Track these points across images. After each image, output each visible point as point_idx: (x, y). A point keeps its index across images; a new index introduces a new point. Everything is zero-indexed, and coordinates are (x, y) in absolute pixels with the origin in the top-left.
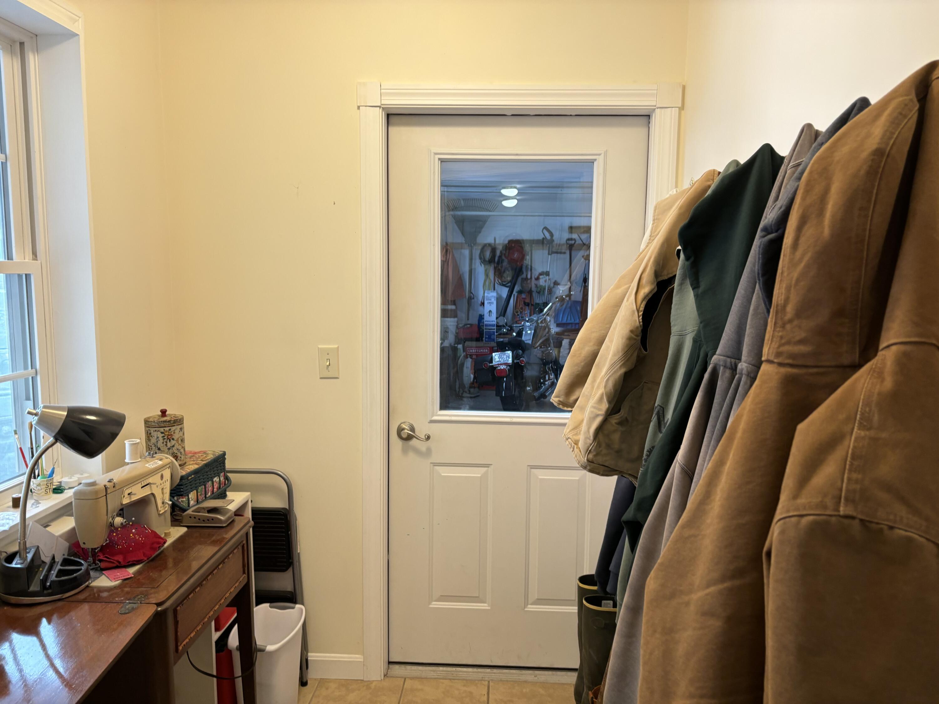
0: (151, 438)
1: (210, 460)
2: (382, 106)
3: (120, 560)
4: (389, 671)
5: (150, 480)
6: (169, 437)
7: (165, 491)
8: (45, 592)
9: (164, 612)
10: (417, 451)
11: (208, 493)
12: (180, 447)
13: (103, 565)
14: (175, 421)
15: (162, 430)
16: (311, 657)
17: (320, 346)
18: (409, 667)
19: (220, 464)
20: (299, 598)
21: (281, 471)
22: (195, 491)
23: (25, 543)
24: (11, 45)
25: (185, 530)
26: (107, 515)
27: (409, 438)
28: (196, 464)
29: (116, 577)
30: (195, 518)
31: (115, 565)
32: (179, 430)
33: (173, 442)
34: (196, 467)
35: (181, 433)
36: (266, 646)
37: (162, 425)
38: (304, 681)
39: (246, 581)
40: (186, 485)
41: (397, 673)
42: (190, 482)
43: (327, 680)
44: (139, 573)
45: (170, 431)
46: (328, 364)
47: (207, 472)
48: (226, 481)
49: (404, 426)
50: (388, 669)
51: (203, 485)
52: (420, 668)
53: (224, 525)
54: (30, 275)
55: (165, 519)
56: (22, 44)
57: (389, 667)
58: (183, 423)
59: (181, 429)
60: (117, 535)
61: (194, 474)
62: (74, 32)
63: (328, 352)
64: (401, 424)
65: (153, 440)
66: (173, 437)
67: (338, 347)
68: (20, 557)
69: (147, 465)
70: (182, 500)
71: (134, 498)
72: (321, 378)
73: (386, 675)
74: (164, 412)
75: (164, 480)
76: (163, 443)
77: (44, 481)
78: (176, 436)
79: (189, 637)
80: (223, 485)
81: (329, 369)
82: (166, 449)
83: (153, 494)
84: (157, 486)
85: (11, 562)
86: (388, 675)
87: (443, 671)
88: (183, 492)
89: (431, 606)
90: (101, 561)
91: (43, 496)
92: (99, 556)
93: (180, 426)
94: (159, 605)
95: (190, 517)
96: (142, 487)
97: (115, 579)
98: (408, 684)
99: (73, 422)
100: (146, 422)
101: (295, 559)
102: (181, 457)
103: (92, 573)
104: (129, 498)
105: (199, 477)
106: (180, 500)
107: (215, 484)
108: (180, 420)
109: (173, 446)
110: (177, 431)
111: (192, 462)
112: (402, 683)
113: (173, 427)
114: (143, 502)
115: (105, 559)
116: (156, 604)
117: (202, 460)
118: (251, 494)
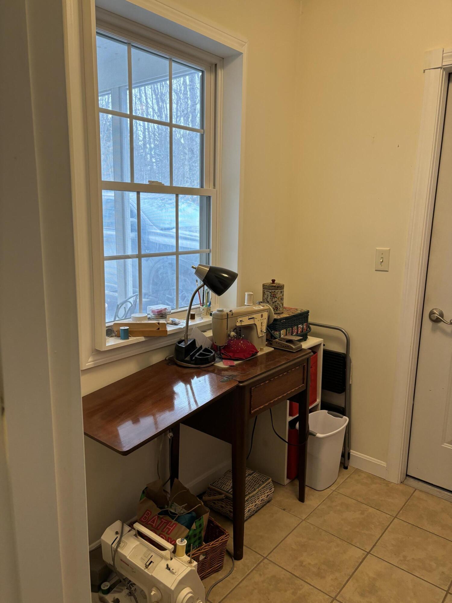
0: (264, 295)
1: (297, 314)
2: (443, 67)
3: (231, 356)
4: (406, 480)
5: (254, 316)
6: (274, 296)
7: (263, 324)
8: (192, 362)
9: (244, 387)
10: (444, 332)
11: (294, 333)
12: (279, 303)
13: (223, 356)
14: (278, 287)
15: (270, 291)
16: (353, 453)
17: (377, 248)
18: (421, 483)
19: (304, 317)
20: (347, 413)
21: (344, 329)
22: (285, 330)
23: (187, 336)
24: (211, 67)
25: (272, 349)
26: (227, 330)
27: (437, 321)
28: (288, 314)
29: (227, 363)
30: (279, 344)
31: (229, 358)
32: (280, 292)
33: (276, 299)
34: (288, 316)
35: (281, 295)
36: (317, 434)
37: (271, 288)
38: (346, 466)
39: (305, 388)
40: (279, 325)
41: (411, 484)
42: (282, 324)
43: (361, 471)
44: (239, 364)
45: (275, 292)
46: (381, 260)
47: (294, 321)
48: (308, 329)
49: (435, 311)
50: (405, 479)
51: (290, 327)
52: (430, 487)
53: (294, 351)
54: (211, 196)
55: (262, 340)
56: (216, 65)
57: (406, 478)
58: (283, 289)
59: (281, 292)
60: (233, 342)
61: (285, 320)
62: (240, 52)
63: (382, 253)
64: (433, 310)
65: (266, 296)
66: (276, 296)
67: (390, 249)
68: (185, 342)
69: (254, 308)
70: (277, 333)
71: (243, 324)
72: (376, 270)
73: (403, 482)
74: (273, 281)
75: (263, 318)
76: (270, 299)
77: (206, 308)
78: (278, 296)
79: (259, 408)
80: (305, 331)
81: (382, 264)
82: (271, 303)
83: (255, 324)
84: (258, 321)
85: (179, 344)
86: (404, 483)
87: (447, 495)
88: (277, 328)
89: (443, 445)
90: (223, 354)
91: (205, 316)
92: (222, 351)
93: (281, 290)
94: (240, 382)
95: (277, 343)
96: (249, 319)
97: (226, 365)
98: (417, 493)
99: (216, 276)
100: (264, 285)
101: (347, 387)
102: (280, 309)
103: (217, 359)
104: (240, 323)
105: (288, 322)
106: (275, 333)
107: (299, 328)
108: (281, 287)
109: (276, 301)
110: (279, 293)
111: (287, 313)
112: (413, 492)
113: (277, 290)
114: (250, 328)
115: (224, 353)
116: (238, 381)
117: (292, 313)
118: (324, 340)
